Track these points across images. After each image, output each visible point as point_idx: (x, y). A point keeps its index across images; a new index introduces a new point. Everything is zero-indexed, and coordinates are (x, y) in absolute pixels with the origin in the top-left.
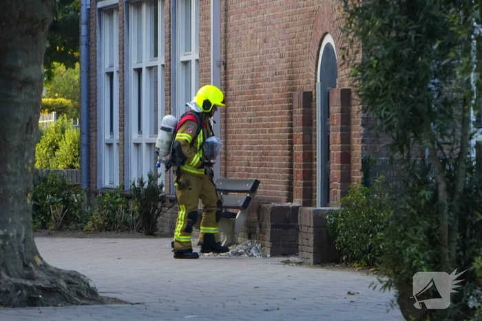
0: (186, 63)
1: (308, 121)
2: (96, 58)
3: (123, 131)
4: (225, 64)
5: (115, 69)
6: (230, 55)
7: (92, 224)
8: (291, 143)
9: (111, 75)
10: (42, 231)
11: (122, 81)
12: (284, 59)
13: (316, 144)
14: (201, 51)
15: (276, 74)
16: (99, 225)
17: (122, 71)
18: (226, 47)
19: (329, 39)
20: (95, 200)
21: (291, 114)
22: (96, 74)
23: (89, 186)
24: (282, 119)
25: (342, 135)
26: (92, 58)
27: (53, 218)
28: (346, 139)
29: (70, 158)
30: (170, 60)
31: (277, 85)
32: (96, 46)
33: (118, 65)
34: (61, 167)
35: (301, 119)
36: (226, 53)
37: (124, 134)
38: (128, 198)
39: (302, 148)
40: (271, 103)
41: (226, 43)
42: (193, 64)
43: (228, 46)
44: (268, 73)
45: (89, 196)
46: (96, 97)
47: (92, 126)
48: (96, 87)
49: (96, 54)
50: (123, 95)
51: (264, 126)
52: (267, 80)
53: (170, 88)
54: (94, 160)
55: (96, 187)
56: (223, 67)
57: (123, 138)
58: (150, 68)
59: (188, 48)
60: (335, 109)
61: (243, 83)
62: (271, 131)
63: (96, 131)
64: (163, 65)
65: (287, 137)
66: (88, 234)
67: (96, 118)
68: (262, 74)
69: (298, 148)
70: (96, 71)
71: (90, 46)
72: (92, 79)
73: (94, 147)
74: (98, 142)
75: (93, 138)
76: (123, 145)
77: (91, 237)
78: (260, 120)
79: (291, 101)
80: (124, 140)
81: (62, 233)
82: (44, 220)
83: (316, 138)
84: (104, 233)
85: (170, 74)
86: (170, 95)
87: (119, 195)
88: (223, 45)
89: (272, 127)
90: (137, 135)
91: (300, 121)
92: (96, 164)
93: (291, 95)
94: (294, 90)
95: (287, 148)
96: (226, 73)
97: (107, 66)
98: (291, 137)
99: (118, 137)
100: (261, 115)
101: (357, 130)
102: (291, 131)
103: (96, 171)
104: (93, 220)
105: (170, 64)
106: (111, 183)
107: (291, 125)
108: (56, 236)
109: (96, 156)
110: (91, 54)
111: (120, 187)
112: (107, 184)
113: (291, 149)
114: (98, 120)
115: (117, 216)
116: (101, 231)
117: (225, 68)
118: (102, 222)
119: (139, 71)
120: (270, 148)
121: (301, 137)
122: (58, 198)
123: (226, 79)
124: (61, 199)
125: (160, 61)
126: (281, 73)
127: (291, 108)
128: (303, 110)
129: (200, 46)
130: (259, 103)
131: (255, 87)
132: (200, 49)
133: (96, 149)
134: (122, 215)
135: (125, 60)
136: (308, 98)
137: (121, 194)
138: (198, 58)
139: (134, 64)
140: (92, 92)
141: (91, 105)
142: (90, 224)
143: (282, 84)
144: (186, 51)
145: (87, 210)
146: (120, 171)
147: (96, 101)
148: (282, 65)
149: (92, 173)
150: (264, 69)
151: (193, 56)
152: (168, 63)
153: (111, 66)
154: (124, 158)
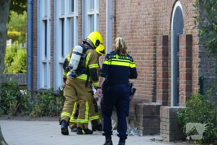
0: (91, 16)
1: (166, 54)
2: (37, 12)
3: (53, 56)
4: (115, 18)
5: (49, 18)
6: (118, 12)
7: (34, 112)
8: (155, 66)
9: (45, 21)
10: (5, 116)
11: (53, 26)
12: (151, 16)
13: (170, 67)
14: (100, 9)
15: (146, 24)
16: (38, 113)
17: (52, 20)
18: (115, 7)
19: (178, 4)
20: (35, 97)
21: (155, 48)
22: (37, 21)
23: (32, 88)
24: (149, 52)
25: (187, 63)
26: (35, 11)
27: (11, 109)
28: (189, 65)
29: (20, 66)
30: (81, 14)
31: (147, 31)
32: (37, 5)
33: (50, 16)
34: (14, 72)
35: (161, 52)
36: (115, 11)
37: (53, 57)
38: (56, 96)
39: (162, 70)
40: (143, 41)
41: (115, 4)
42: (95, 16)
43: (117, 7)
44: (141, 23)
45: (32, 94)
46: (37, 35)
47: (34, 52)
48: (37, 29)
49: (37, 9)
50: (53, 34)
51: (138, 55)
52: (140, 28)
53: (81, 31)
54: (35, 72)
55: (36, 88)
56: (113, 19)
57: (53, 60)
58: (69, 18)
59: (92, 7)
60: (183, 47)
61: (126, 29)
62: (143, 59)
63: (37, 55)
64: (77, 17)
65: (152, 62)
66: (32, 118)
67: (37, 47)
68: (138, 24)
69: (160, 69)
70: (37, 19)
71: (33, 4)
72: (34, 24)
73: (35, 64)
74: (38, 61)
75: (35, 59)
76: (53, 64)
77: (34, 120)
78: (136, 52)
79: (155, 41)
80: (53, 61)
81: (16, 117)
82: (6, 109)
83: (170, 63)
84: (41, 118)
85: (81, 22)
86: (81, 35)
87: (50, 94)
88: (114, 6)
89: (144, 56)
90: (61, 58)
91: (161, 53)
92: (37, 75)
93: (155, 37)
94: (157, 34)
95: (153, 69)
96: (115, 23)
97: (43, 16)
98: (155, 62)
99: (50, 59)
100: (137, 49)
101: (196, 60)
102: (155, 59)
103: (37, 79)
104: (35, 110)
105: (81, 17)
106: (46, 86)
107: (155, 55)
108: (13, 119)
109: (37, 70)
110: (34, 9)
111: (51, 89)
112: (43, 86)
113: (155, 70)
114: (38, 48)
115: (49, 107)
116: (40, 116)
117: (115, 20)
118: (40, 111)
119: (62, 20)
120: (142, 69)
121: (161, 63)
122: (14, 96)
123: (115, 26)
124: (16, 97)
125: (76, 14)
126: (149, 24)
127: (155, 45)
128: (163, 47)
129: (100, 6)
130: (135, 42)
131: (133, 32)
132: (99, 8)
133: (37, 66)
134: (52, 107)
135: (54, 13)
136: (166, 39)
137: (51, 93)
138: (98, 13)
139: (59, 15)
140: (35, 31)
141: (34, 39)
142: (33, 112)
143: (150, 30)
144: (91, 9)
145: (32, 103)
146: (51, 79)
147: (37, 37)
148: (150, 19)
149: (34, 80)
150: (139, 21)
151: (95, 12)
152: (80, 16)
153: (46, 16)
154: (53, 71)
